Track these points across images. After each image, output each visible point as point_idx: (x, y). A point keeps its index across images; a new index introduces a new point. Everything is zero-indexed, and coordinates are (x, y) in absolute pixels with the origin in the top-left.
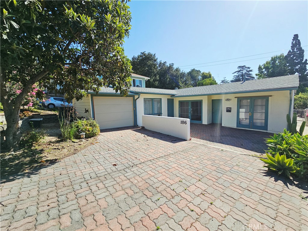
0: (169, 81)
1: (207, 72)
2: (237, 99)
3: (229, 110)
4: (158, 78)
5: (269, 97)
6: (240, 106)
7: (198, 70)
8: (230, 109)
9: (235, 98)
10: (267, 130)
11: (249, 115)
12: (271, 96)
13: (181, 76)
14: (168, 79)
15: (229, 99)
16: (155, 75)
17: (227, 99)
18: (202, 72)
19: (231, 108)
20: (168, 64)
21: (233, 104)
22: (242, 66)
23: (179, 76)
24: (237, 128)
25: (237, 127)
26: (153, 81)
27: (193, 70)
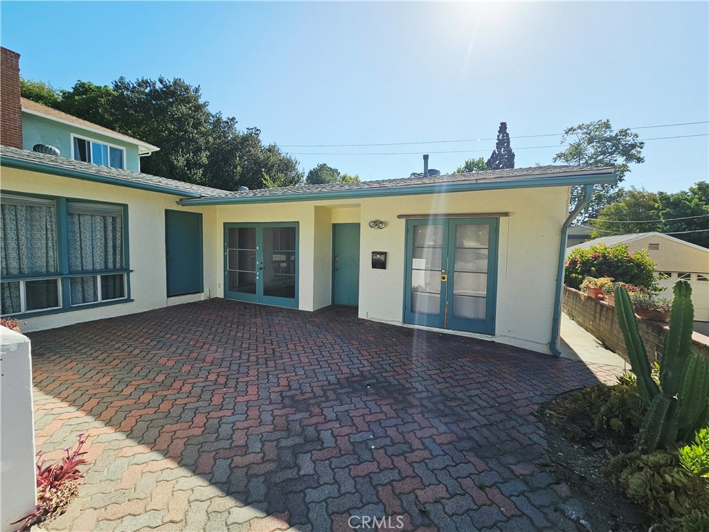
0: (242, 175)
1: (353, 176)
2: (403, 221)
3: (379, 263)
4: (205, 160)
5: (502, 219)
6: (413, 249)
7: (333, 168)
8: (382, 258)
9: (399, 217)
10: (493, 334)
11: (439, 280)
12: (506, 214)
13: (279, 166)
14: (239, 168)
15: (381, 223)
16: (197, 151)
17: (375, 222)
18: (342, 174)
19: (385, 254)
20: (241, 129)
21: (393, 241)
22: (419, 175)
23: (273, 166)
24: (406, 326)
25: (404, 322)
26: (185, 166)
27: (323, 167)
